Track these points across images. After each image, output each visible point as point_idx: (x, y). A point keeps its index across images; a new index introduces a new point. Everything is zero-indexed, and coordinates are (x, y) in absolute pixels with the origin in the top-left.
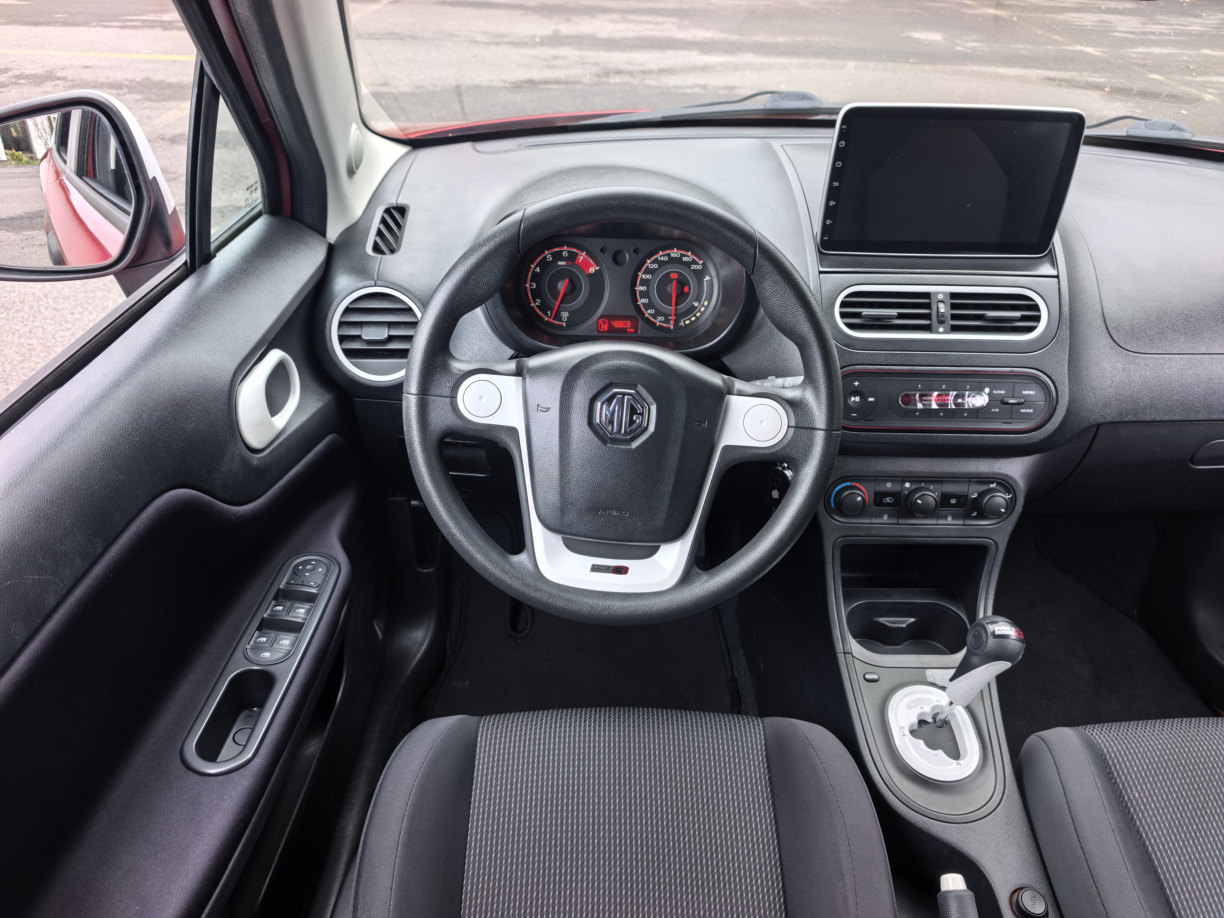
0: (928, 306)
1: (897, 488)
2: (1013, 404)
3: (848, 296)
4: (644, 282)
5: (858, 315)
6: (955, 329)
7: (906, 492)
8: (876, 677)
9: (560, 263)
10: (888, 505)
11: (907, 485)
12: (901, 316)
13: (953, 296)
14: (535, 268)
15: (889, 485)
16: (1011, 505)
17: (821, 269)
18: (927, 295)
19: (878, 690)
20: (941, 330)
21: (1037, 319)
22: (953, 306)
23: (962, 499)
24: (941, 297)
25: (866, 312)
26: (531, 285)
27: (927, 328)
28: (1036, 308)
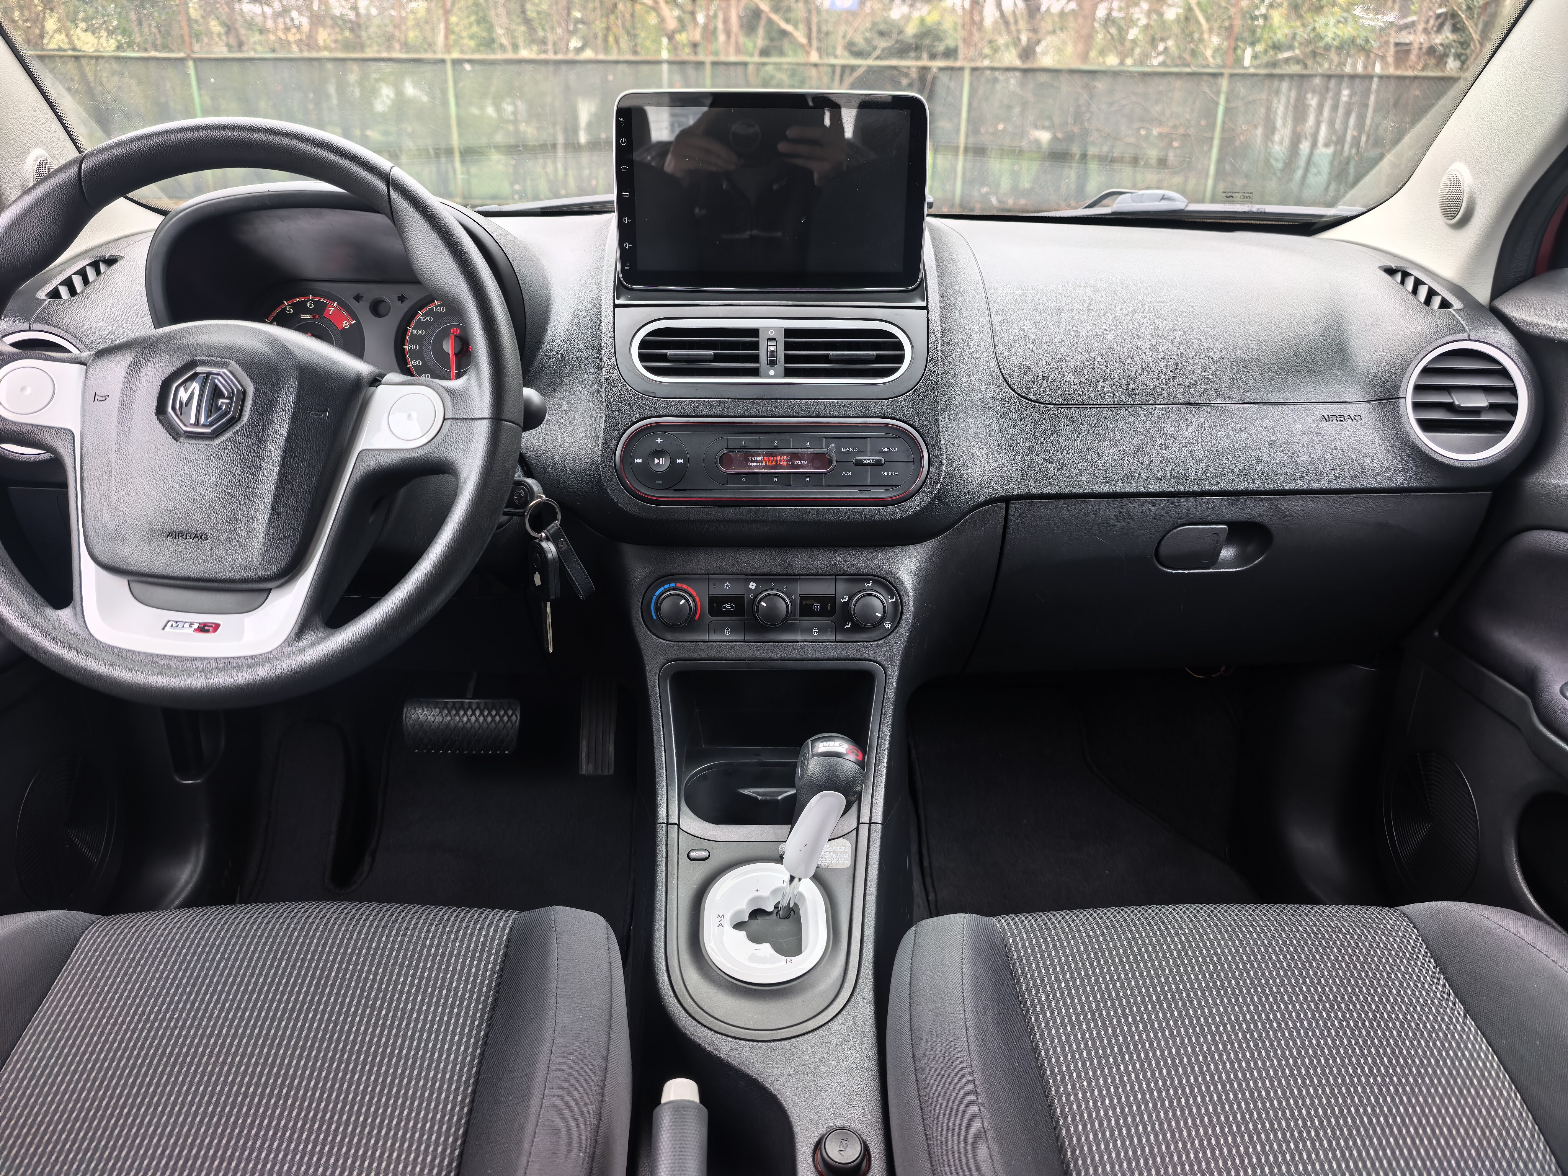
0: (756, 345)
1: (739, 590)
2: (868, 465)
3: (649, 334)
4: (415, 339)
5: (664, 358)
6: (789, 373)
7: (752, 596)
8: (706, 854)
9: (303, 316)
10: (728, 613)
11: (752, 585)
12: (718, 358)
13: (789, 332)
15: (727, 586)
16: (897, 611)
17: (617, 302)
18: (755, 332)
19: (700, 872)
20: (772, 373)
21: (900, 359)
22: (788, 346)
23: (827, 601)
24: (772, 334)
25: (670, 352)
27: (755, 373)
28: (899, 346)
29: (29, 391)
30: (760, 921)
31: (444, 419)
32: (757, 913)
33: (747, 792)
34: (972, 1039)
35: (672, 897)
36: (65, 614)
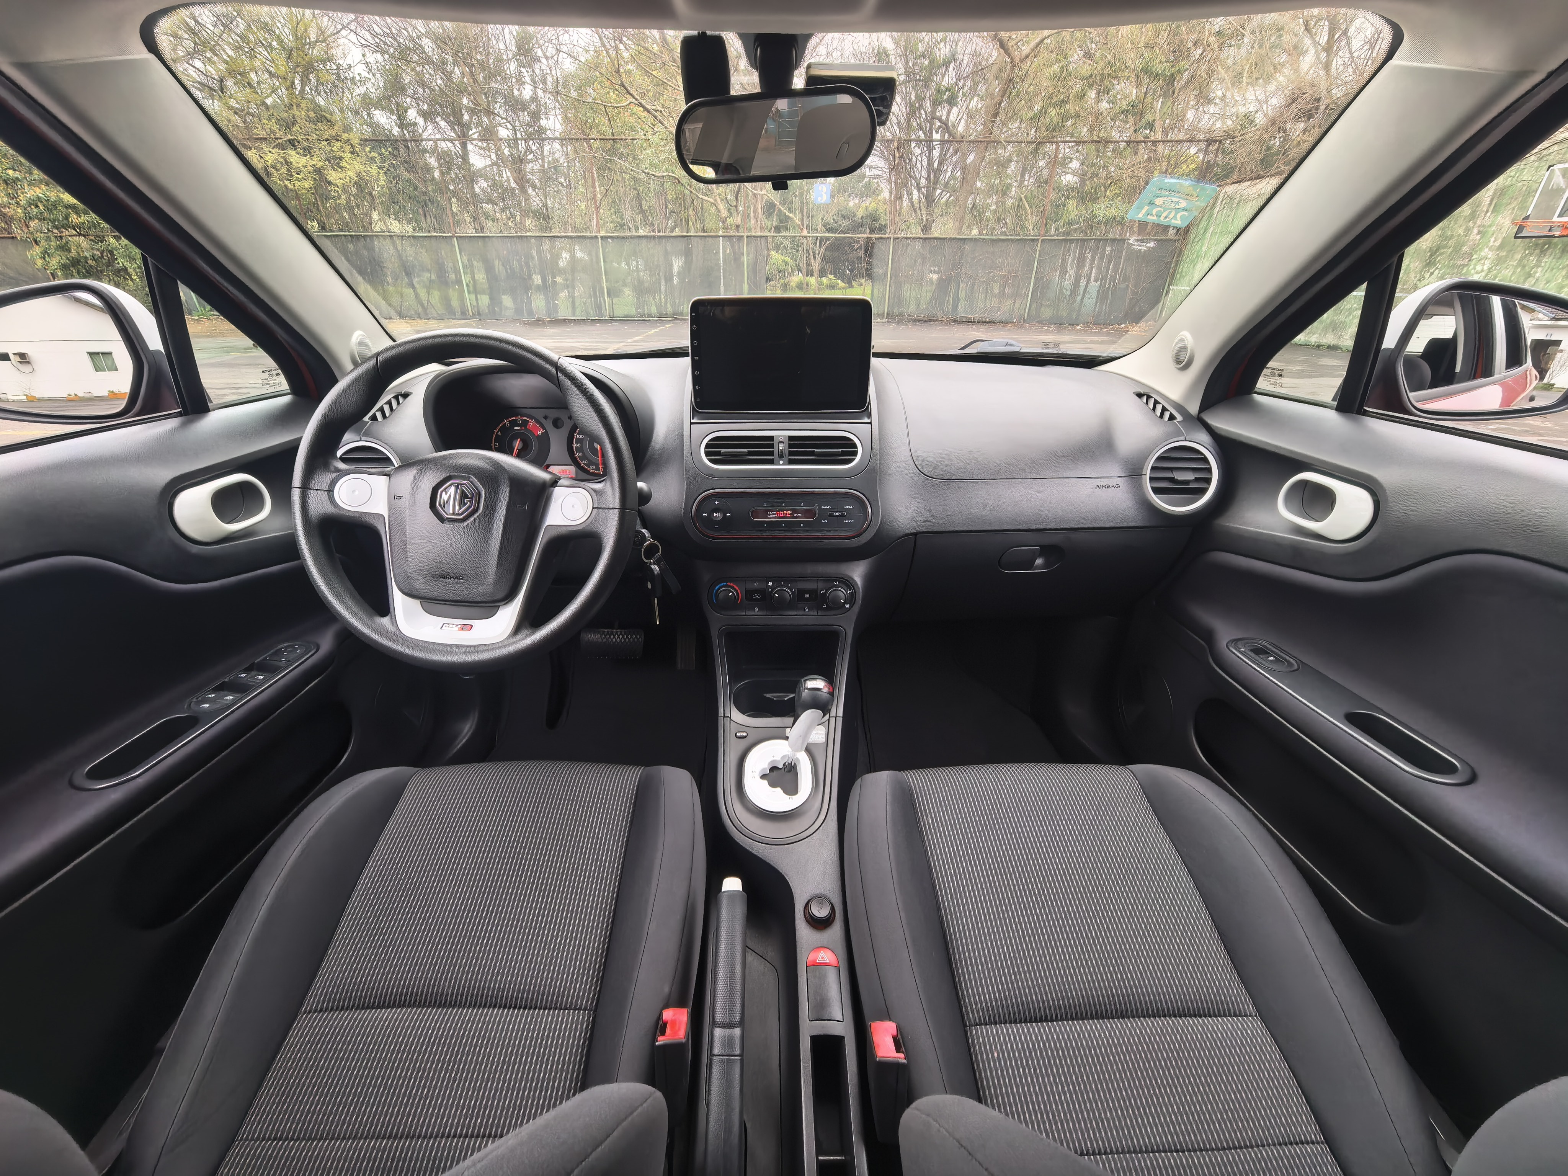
0: (772, 446)
1: (763, 586)
2: (837, 516)
3: (711, 440)
4: (578, 441)
5: (719, 454)
6: (791, 462)
7: (770, 590)
8: (745, 734)
9: (514, 428)
10: (756, 599)
11: (770, 584)
12: (750, 454)
13: (791, 438)
14: (498, 432)
15: (756, 584)
16: (852, 599)
17: (692, 421)
18: (771, 438)
19: (743, 744)
20: (781, 462)
21: (855, 454)
22: (790, 446)
23: (814, 593)
24: (781, 439)
25: (723, 451)
26: (495, 445)
27: (771, 462)
28: (854, 445)
29: (357, 493)
30: (775, 773)
31: (593, 508)
32: (773, 769)
33: (768, 695)
34: (891, 851)
35: (727, 759)
36: (385, 621)
